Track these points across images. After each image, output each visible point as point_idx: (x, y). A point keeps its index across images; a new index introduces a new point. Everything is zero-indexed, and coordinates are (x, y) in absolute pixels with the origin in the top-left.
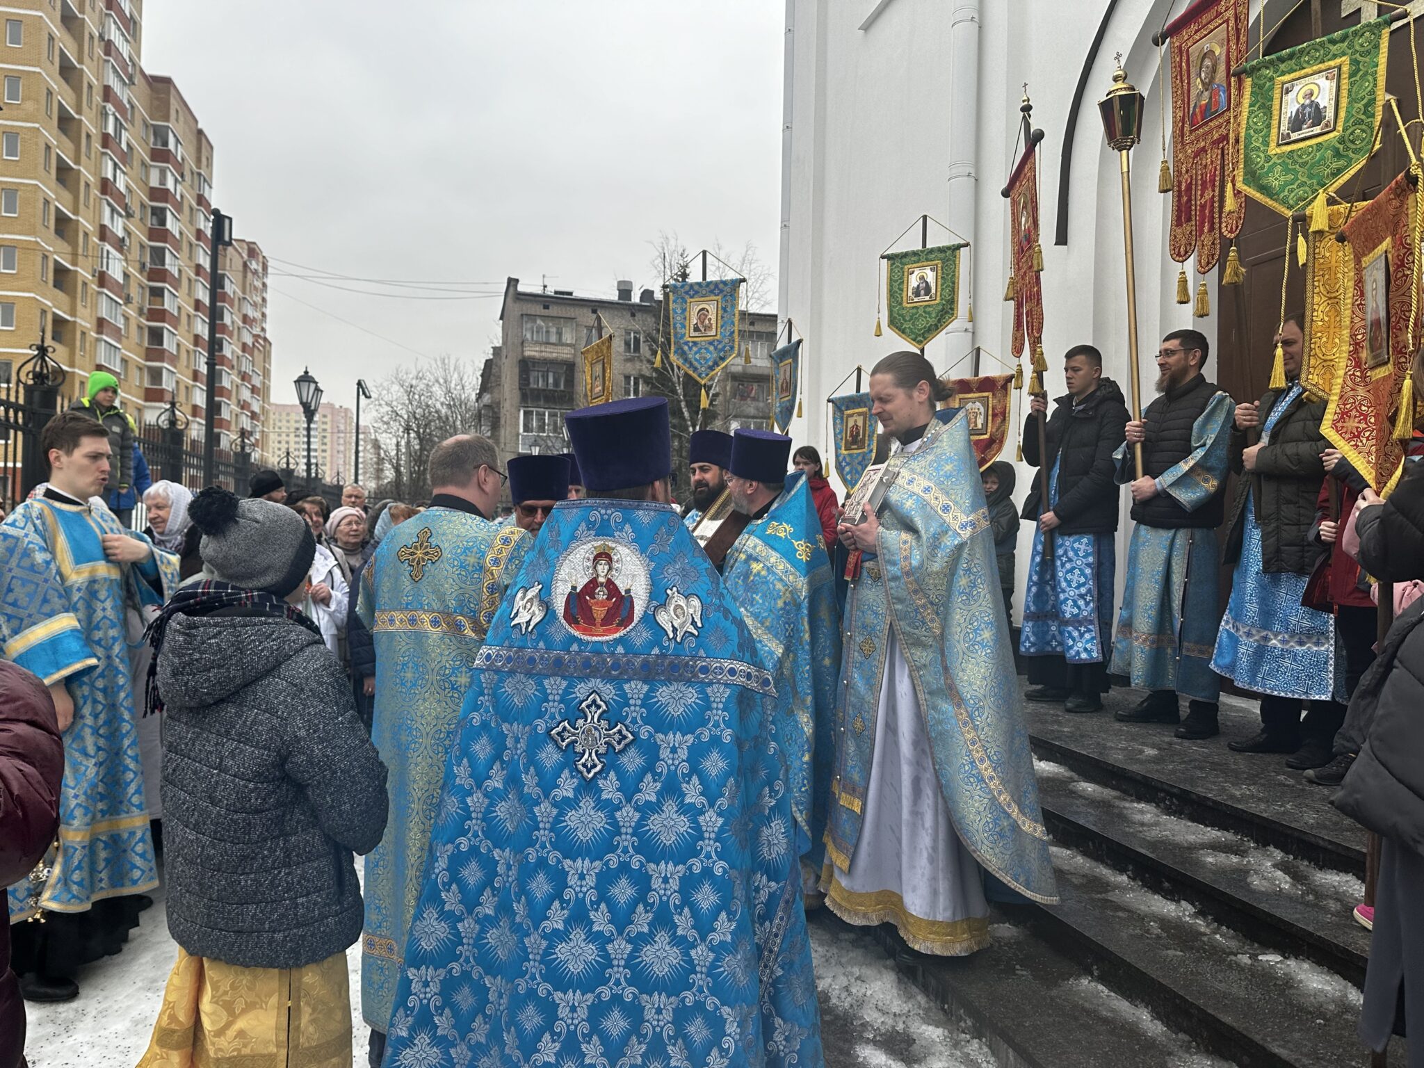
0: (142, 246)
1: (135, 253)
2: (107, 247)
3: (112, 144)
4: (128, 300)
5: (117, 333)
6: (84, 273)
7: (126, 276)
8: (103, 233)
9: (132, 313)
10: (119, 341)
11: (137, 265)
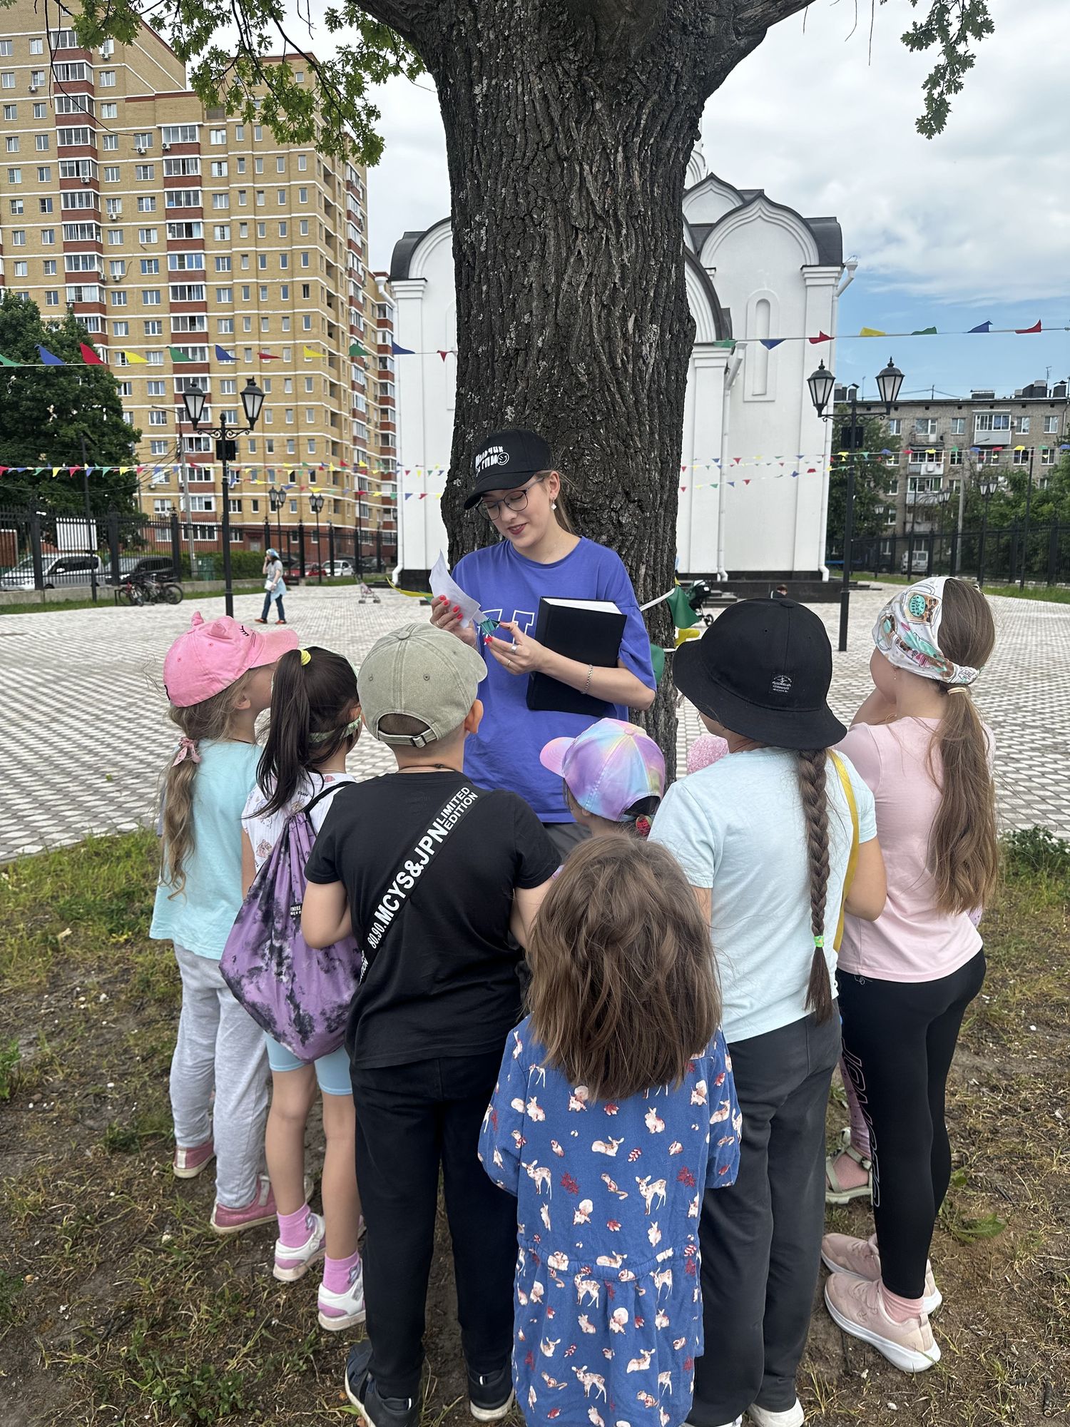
0: (375, 384)
1: (371, 390)
2: (356, 393)
3: (356, 331)
4: (369, 421)
5: (364, 443)
6: (345, 414)
7: (367, 405)
8: (354, 386)
9: (371, 427)
10: (365, 447)
11: (373, 397)
